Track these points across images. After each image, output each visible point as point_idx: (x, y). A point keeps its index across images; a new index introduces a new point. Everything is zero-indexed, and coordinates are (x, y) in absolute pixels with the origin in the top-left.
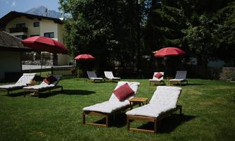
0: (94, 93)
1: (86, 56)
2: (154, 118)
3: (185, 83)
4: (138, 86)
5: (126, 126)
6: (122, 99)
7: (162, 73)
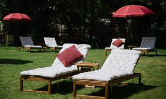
0: (31, 62)
1: (18, 16)
2: (105, 82)
3: (154, 53)
4: (88, 49)
5: (72, 94)
6: (68, 64)
7: (123, 40)
